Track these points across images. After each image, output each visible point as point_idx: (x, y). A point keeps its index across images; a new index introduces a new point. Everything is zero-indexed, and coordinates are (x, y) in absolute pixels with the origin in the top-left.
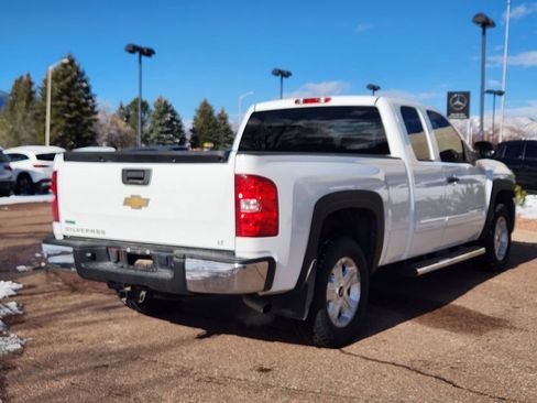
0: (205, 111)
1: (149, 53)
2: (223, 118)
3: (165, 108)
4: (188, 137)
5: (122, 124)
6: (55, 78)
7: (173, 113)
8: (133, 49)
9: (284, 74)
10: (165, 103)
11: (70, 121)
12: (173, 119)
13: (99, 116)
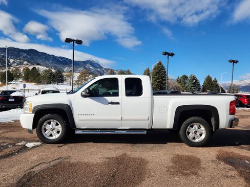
0: (209, 79)
1: (172, 55)
2: (216, 81)
3: (194, 78)
4: (202, 88)
5: (176, 83)
6: (155, 69)
7: (196, 80)
8: (165, 54)
9: (234, 62)
10: (193, 77)
11: (159, 82)
12: (196, 82)
13: (169, 81)
